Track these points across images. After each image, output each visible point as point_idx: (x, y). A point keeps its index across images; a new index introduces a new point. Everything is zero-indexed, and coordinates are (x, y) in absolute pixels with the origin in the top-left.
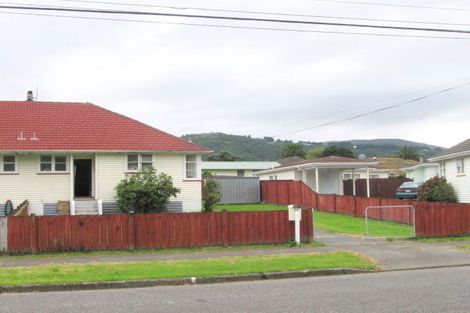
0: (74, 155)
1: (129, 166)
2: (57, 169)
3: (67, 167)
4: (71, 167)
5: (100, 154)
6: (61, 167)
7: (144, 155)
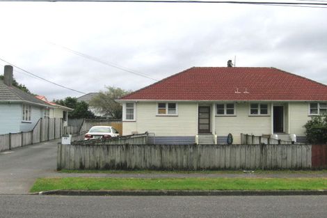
0: (274, 103)
1: (311, 111)
2: (261, 113)
3: (269, 111)
4: (271, 112)
5: (292, 103)
6: (264, 112)
7: (322, 104)
